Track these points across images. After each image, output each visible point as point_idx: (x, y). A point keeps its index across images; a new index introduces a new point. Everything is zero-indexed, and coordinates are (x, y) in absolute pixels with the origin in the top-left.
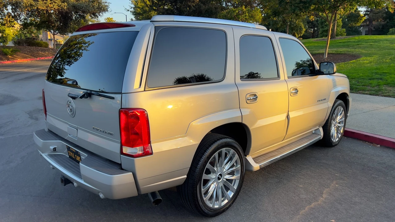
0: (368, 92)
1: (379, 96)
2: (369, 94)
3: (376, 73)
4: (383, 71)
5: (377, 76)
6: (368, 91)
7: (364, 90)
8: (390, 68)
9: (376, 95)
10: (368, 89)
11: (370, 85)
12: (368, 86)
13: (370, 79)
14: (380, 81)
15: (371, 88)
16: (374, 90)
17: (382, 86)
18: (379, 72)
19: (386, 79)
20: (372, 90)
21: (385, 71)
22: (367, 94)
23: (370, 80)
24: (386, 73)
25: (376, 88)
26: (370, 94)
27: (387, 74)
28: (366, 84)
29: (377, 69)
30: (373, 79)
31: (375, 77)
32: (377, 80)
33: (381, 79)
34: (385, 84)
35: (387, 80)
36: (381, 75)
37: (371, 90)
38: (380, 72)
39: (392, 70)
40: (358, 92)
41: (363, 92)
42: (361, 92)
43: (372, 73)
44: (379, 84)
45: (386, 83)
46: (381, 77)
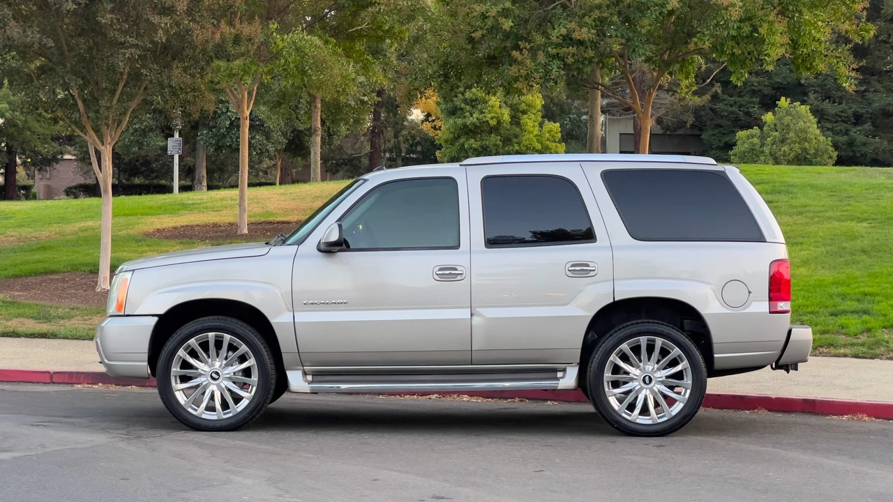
0: (848, 351)
1: (881, 359)
2: (852, 357)
3: (844, 297)
4: (862, 289)
5: (849, 303)
6: (845, 346)
7: (830, 345)
8: (877, 280)
9: (872, 358)
10: (843, 343)
11: (844, 331)
12: (838, 333)
13: (834, 314)
14: (866, 317)
15: (850, 340)
16: (863, 345)
17: (880, 331)
18: (848, 292)
19: (880, 310)
20: (858, 345)
21: (867, 290)
22: (845, 356)
23: (836, 315)
24: (871, 294)
25: (863, 338)
26: (856, 356)
27: (877, 298)
28: (830, 327)
29: (836, 283)
30: (844, 312)
31: (846, 308)
32: (855, 316)
33: (866, 312)
34: (884, 327)
35: (885, 315)
36: (858, 300)
37: (852, 345)
38: (855, 294)
39: (886, 285)
40: (817, 352)
41: (833, 351)
42: (825, 350)
43: (831, 296)
44: (869, 326)
45: (886, 324)
46: (860, 306)
